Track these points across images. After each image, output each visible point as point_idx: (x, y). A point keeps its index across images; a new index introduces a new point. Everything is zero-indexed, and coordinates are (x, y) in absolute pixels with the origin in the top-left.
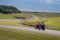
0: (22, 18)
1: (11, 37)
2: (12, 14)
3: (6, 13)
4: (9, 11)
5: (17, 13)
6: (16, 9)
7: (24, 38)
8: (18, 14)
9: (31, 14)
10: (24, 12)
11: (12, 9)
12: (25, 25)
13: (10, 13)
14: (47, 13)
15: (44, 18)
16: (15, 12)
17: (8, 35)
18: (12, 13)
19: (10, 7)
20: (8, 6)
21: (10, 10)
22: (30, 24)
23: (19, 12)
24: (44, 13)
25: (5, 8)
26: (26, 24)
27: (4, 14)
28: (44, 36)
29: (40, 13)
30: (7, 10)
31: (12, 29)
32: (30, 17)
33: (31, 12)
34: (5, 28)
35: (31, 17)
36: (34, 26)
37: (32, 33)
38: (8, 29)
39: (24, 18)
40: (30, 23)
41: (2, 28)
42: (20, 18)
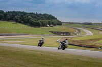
0: (64, 33)
1: (47, 65)
3: (37, 25)
4: (42, 22)
5: (55, 25)
6: (53, 18)
11: (48, 19)
13: (44, 25)
16: (53, 23)
17: (41, 62)
18: (48, 25)
20: (41, 14)
21: (45, 20)
22: (79, 44)
25: (35, 18)
26: (71, 43)
27: (34, 27)
30: (39, 21)
31: (47, 52)
32: (77, 32)
33: (80, 24)
36: (84, 47)
39: (68, 34)
40: (77, 42)
42: (61, 33)
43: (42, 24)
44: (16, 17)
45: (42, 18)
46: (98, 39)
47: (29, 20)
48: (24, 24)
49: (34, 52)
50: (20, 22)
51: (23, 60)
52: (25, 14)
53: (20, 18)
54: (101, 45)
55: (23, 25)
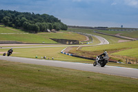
0: (70, 41)
1: (46, 85)
2: (47, 32)
3: (33, 30)
4: (40, 26)
5: (58, 30)
6: (56, 20)
7: (75, 87)
8: (61, 32)
9: (90, 32)
10: (75, 27)
11: (49, 21)
12: (79, 57)
13: (43, 30)
14: (129, 29)
15: (121, 41)
16: (55, 28)
17: (38, 81)
18: (49, 30)
19: (44, 16)
20: (39, 15)
21: (44, 23)
22: (90, 56)
23: (64, 28)
24: (122, 29)
25: (31, 19)
26: (80, 54)
27: (30, 32)
28: (122, 83)
29: (111, 29)
30: (36, 24)
31: (47, 67)
32: (88, 39)
33: (92, 28)
34: (32, 66)
35: (91, 38)
37: (93, 77)
38: (39, 66)
39: (75, 42)
40: (88, 53)
41: (25, 65)
42: (66, 40)
43: (40, 28)
44: (5, 18)
45: (40, 20)
46: (116, 50)
47: (22, 22)
48: (16, 28)
49: (29, 67)
50: (10, 26)
51: (14, 77)
52: (17, 14)
53: (11, 20)
54: (119, 58)
55: (14, 30)
